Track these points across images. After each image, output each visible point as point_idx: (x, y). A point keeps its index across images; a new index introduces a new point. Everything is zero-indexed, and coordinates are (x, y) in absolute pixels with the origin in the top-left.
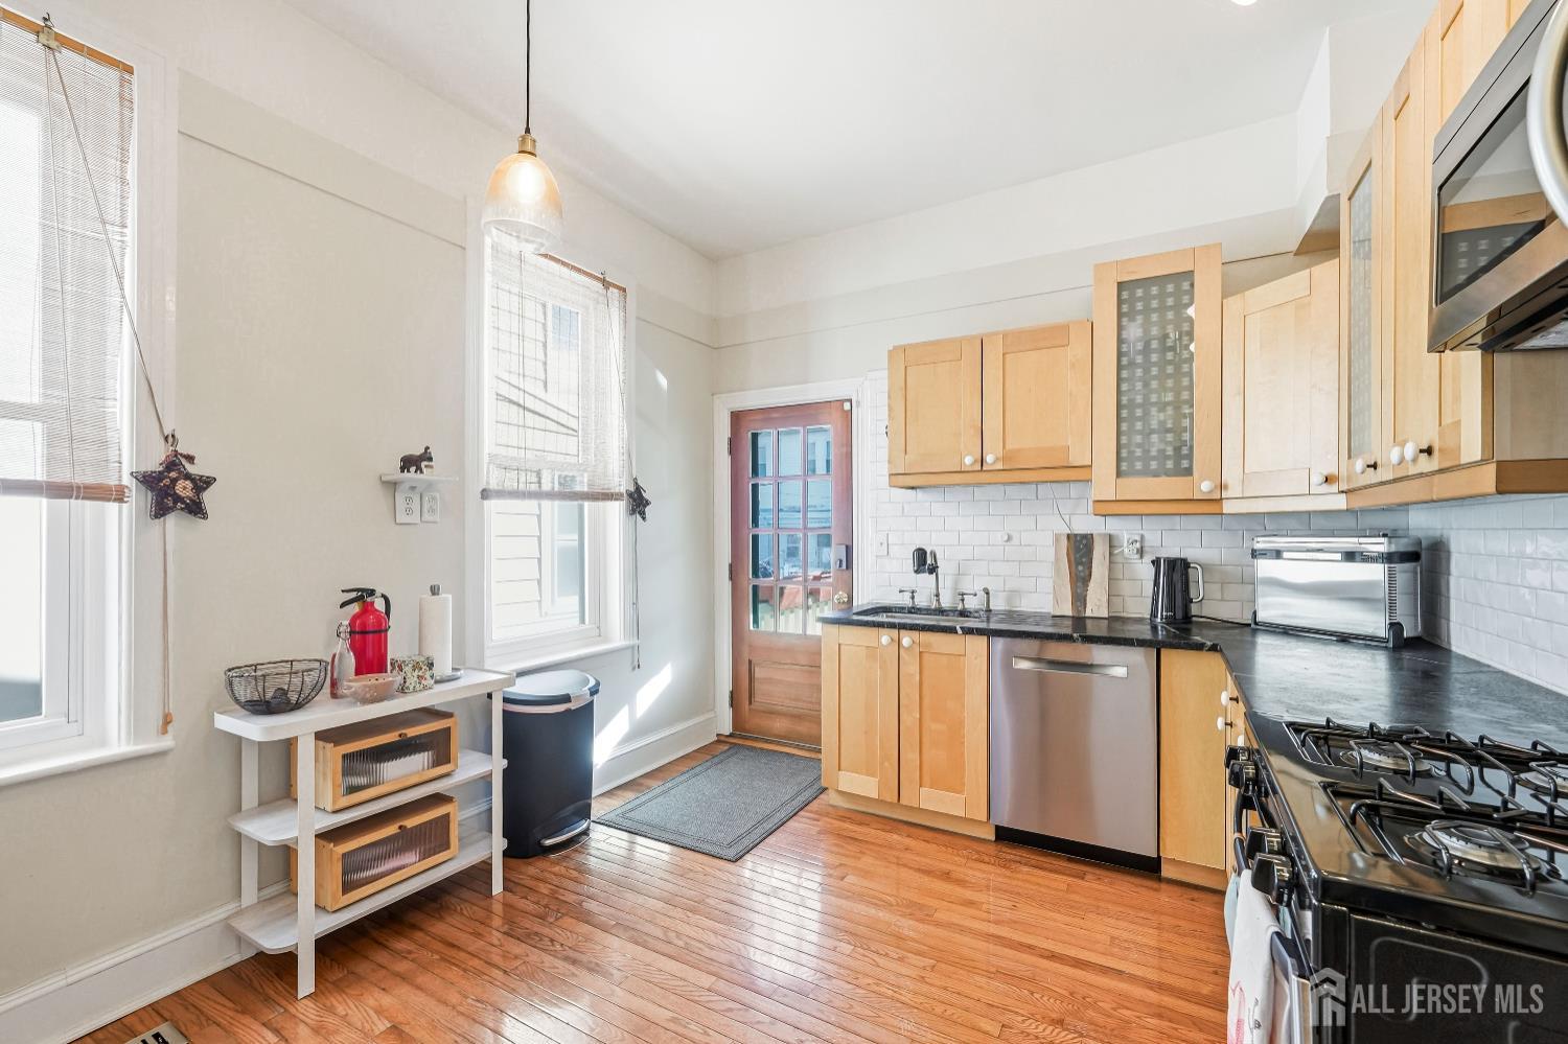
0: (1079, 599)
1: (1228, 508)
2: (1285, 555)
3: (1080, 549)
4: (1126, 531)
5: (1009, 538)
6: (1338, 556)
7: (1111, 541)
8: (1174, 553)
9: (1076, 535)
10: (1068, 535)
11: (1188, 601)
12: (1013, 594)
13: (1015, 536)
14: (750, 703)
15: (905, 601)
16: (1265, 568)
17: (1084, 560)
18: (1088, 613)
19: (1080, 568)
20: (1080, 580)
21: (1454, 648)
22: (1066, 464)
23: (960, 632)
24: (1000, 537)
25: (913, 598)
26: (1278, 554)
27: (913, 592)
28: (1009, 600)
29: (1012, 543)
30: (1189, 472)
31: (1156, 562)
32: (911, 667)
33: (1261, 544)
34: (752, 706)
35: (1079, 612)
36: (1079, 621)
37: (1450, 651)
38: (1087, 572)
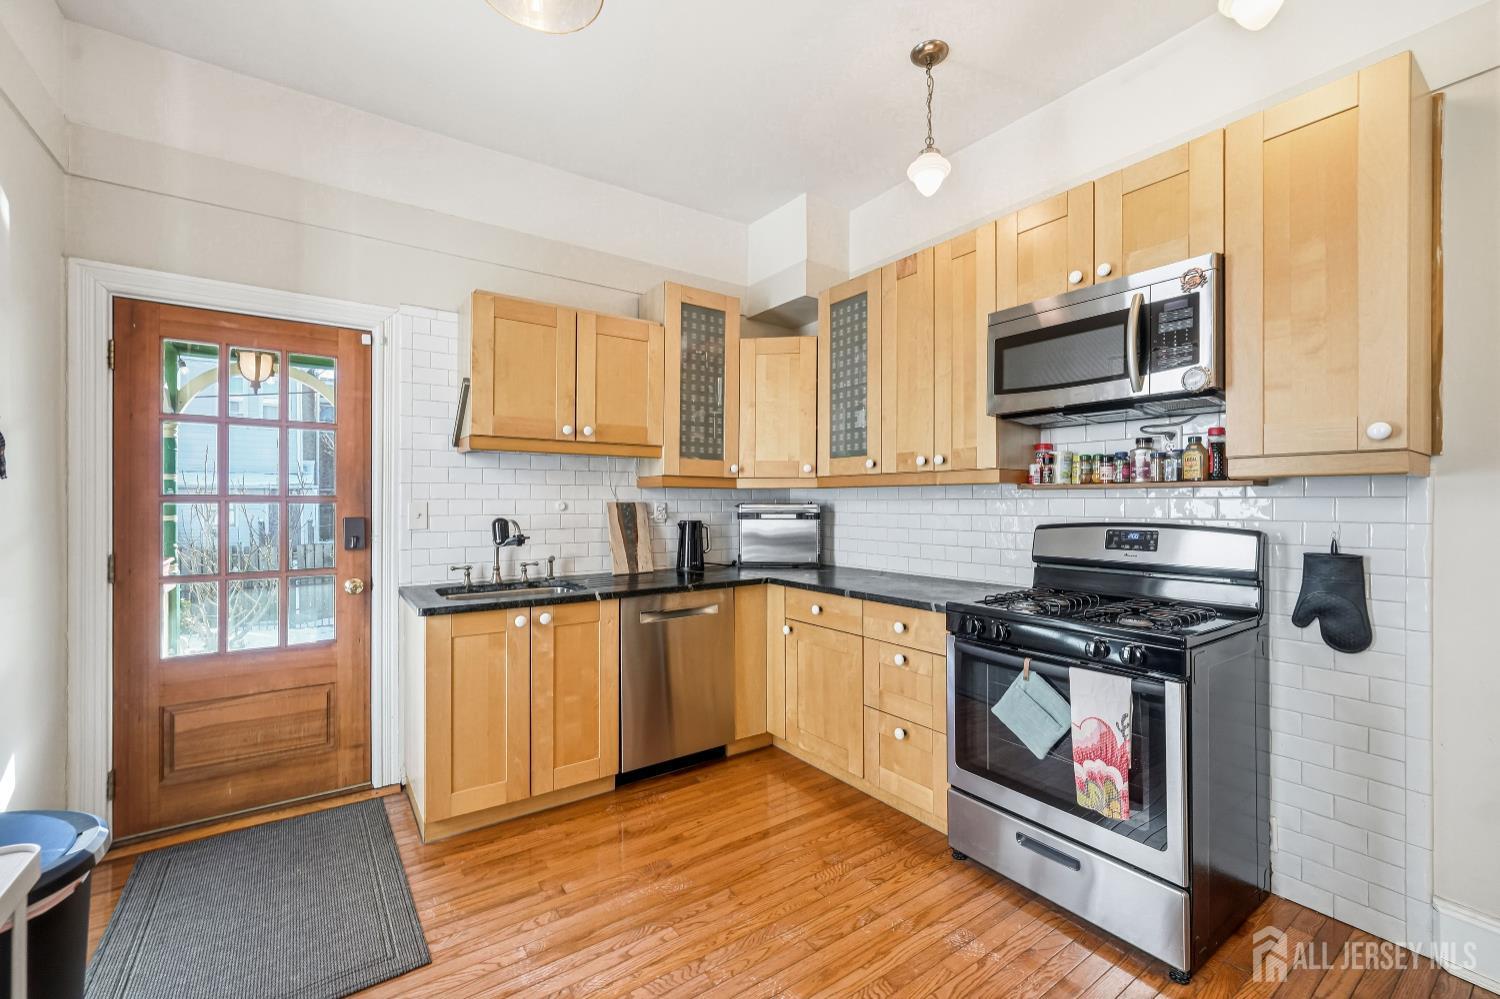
0: (632, 559)
1: (741, 484)
2: (763, 516)
3: (627, 516)
4: (657, 501)
5: (566, 507)
6: (795, 516)
7: (647, 506)
8: (695, 517)
9: (622, 504)
10: (617, 504)
11: (702, 552)
12: (568, 561)
13: (570, 504)
14: (162, 777)
15: (459, 578)
16: (747, 525)
17: (630, 525)
18: (640, 570)
19: (629, 532)
20: (631, 542)
21: (837, 565)
22: (643, 442)
23: (598, 598)
24: (557, 506)
25: (469, 575)
26: (757, 516)
27: (468, 568)
28: (565, 566)
29: (567, 512)
30: (719, 457)
31: (682, 526)
32: (545, 646)
33: (743, 509)
34: (164, 782)
35: (633, 569)
36: (633, 577)
37: (832, 567)
38: (634, 536)
